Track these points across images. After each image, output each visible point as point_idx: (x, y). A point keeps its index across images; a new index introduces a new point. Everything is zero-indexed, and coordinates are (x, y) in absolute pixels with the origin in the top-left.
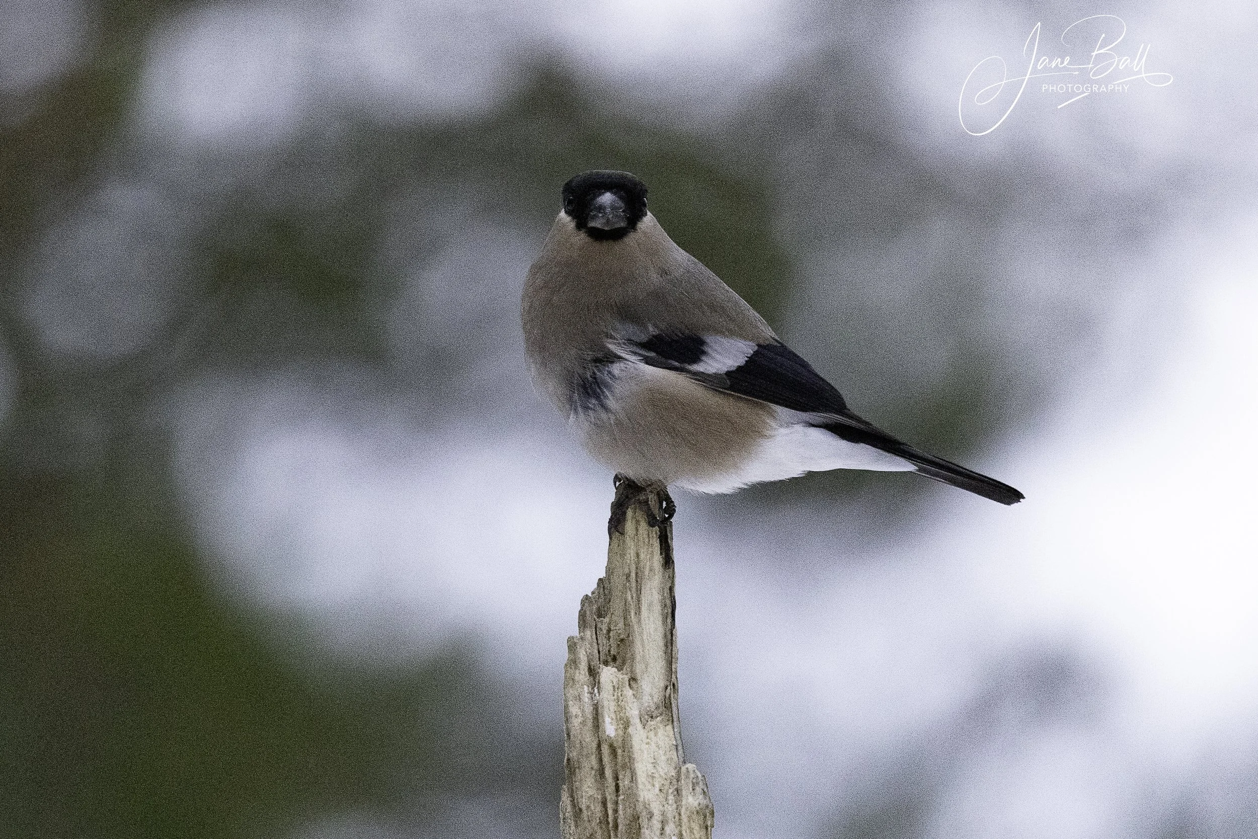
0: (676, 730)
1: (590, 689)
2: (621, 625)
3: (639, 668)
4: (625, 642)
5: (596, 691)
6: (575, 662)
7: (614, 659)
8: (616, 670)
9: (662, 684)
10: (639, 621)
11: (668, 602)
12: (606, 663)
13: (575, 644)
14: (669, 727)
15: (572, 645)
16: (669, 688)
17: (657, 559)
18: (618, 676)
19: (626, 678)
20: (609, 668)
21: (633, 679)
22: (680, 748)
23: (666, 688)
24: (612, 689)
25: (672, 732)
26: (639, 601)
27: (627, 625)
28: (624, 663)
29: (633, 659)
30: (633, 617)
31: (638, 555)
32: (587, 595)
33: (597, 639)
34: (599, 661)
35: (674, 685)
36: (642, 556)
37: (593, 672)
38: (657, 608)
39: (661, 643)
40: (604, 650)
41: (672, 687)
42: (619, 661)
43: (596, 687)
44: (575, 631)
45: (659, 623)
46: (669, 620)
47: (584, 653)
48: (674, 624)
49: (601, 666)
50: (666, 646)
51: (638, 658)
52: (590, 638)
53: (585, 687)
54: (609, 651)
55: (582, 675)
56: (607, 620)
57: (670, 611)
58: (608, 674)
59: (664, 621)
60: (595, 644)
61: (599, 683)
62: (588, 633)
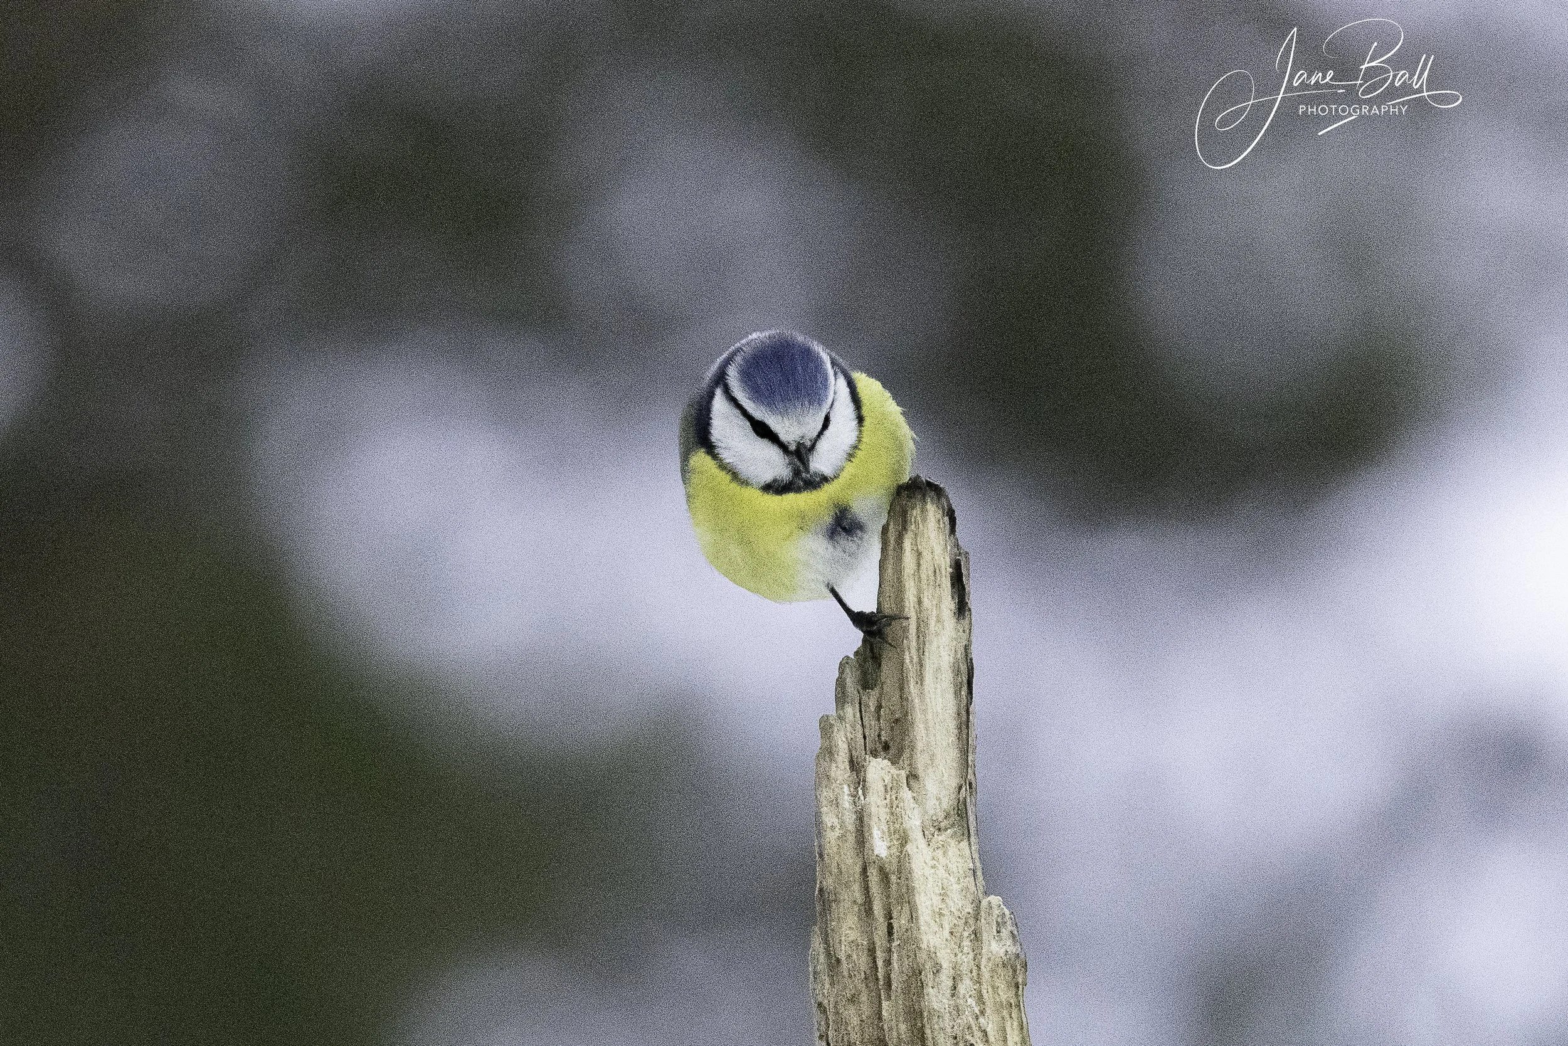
0: (973, 848)
1: (852, 789)
2: (896, 698)
3: (921, 761)
4: (901, 723)
5: (860, 792)
6: (831, 753)
7: (886, 747)
8: (889, 764)
9: (954, 782)
10: (921, 694)
11: (964, 668)
12: (874, 754)
13: (832, 726)
14: (965, 844)
15: (826, 727)
16: (964, 789)
17: (949, 604)
18: (891, 771)
19: (903, 773)
20: (879, 760)
21: (913, 776)
22: (979, 873)
23: (960, 788)
24: (883, 789)
25: (967, 852)
26: (921, 666)
27: (903, 698)
28: (901, 751)
29: (913, 748)
30: (912, 687)
31: (920, 602)
32: (848, 657)
33: (862, 719)
34: (865, 750)
35: (970, 784)
36: (926, 602)
37: (856, 766)
38: (947, 676)
39: (952, 725)
40: (871, 734)
41: (968, 788)
42: (892, 751)
43: (861, 786)
44: (831, 709)
45: (950, 696)
46: (964, 693)
47: (844, 739)
48: (972, 698)
49: (867, 756)
50: (960, 728)
51: (920, 745)
52: (851, 718)
53: (846, 787)
54: (879, 736)
55: (840, 770)
56: (875, 693)
57: (965, 680)
58: (878, 769)
59: (957, 693)
60: (859, 727)
61: (864, 781)
62: (850, 711)
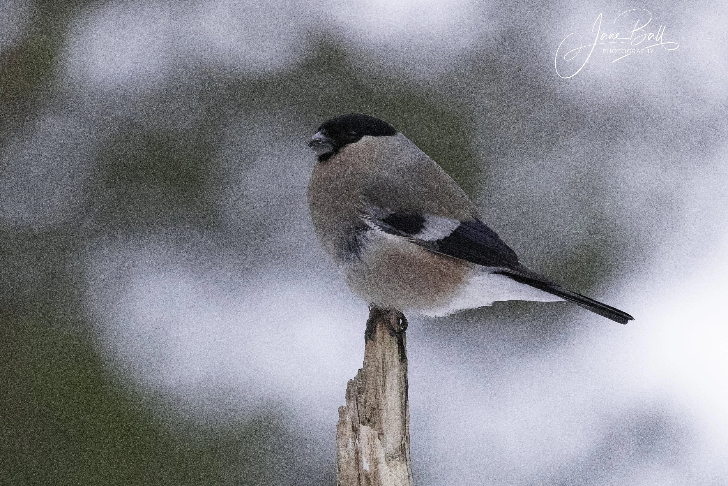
0: (408, 466)
1: (353, 440)
2: (373, 399)
3: (385, 427)
4: (375, 410)
5: (357, 441)
6: (344, 423)
7: (369, 421)
8: (370, 428)
9: (400, 437)
10: (385, 397)
11: (404, 385)
12: (363, 423)
13: (344, 411)
14: (404, 464)
15: (342, 412)
16: (404, 440)
17: (396, 357)
18: (371, 432)
19: (377, 433)
20: (365, 426)
21: (381, 434)
23: (402, 439)
24: (367, 440)
25: (406, 467)
26: (385, 384)
27: (377, 399)
28: (375, 422)
29: (381, 421)
30: (380, 393)
31: (384, 354)
32: (351, 380)
33: (358, 408)
34: (359, 422)
35: (407, 437)
36: (387, 355)
37: (355, 430)
38: (396, 388)
39: (399, 411)
40: (362, 415)
41: (406, 438)
42: (372, 421)
43: (357, 438)
44: (344, 403)
45: (398, 398)
46: (404, 396)
47: (349, 417)
48: (407, 398)
49: (360, 425)
50: (402, 412)
51: (384, 420)
52: (353, 407)
53: (350, 438)
54: (365, 416)
55: (348, 431)
56: (364, 396)
57: (404, 390)
58: (365, 430)
59: (401, 397)
60: (356, 411)
61: (359, 436)
62: (352, 404)
